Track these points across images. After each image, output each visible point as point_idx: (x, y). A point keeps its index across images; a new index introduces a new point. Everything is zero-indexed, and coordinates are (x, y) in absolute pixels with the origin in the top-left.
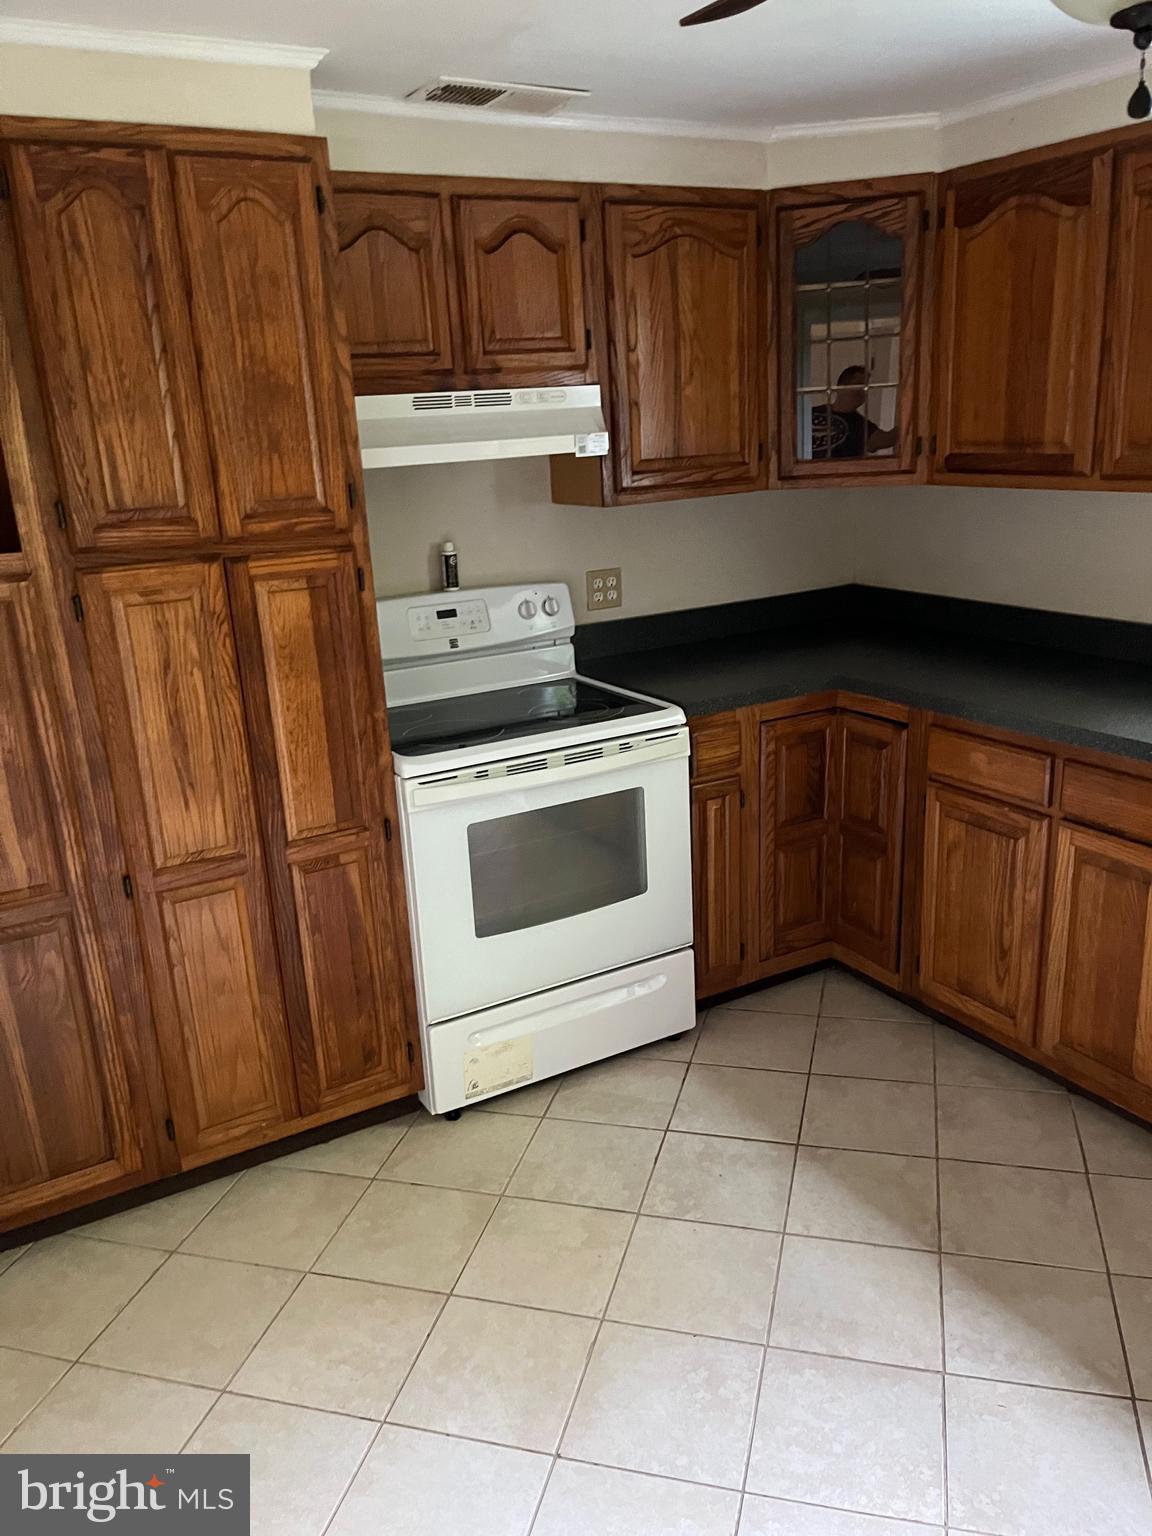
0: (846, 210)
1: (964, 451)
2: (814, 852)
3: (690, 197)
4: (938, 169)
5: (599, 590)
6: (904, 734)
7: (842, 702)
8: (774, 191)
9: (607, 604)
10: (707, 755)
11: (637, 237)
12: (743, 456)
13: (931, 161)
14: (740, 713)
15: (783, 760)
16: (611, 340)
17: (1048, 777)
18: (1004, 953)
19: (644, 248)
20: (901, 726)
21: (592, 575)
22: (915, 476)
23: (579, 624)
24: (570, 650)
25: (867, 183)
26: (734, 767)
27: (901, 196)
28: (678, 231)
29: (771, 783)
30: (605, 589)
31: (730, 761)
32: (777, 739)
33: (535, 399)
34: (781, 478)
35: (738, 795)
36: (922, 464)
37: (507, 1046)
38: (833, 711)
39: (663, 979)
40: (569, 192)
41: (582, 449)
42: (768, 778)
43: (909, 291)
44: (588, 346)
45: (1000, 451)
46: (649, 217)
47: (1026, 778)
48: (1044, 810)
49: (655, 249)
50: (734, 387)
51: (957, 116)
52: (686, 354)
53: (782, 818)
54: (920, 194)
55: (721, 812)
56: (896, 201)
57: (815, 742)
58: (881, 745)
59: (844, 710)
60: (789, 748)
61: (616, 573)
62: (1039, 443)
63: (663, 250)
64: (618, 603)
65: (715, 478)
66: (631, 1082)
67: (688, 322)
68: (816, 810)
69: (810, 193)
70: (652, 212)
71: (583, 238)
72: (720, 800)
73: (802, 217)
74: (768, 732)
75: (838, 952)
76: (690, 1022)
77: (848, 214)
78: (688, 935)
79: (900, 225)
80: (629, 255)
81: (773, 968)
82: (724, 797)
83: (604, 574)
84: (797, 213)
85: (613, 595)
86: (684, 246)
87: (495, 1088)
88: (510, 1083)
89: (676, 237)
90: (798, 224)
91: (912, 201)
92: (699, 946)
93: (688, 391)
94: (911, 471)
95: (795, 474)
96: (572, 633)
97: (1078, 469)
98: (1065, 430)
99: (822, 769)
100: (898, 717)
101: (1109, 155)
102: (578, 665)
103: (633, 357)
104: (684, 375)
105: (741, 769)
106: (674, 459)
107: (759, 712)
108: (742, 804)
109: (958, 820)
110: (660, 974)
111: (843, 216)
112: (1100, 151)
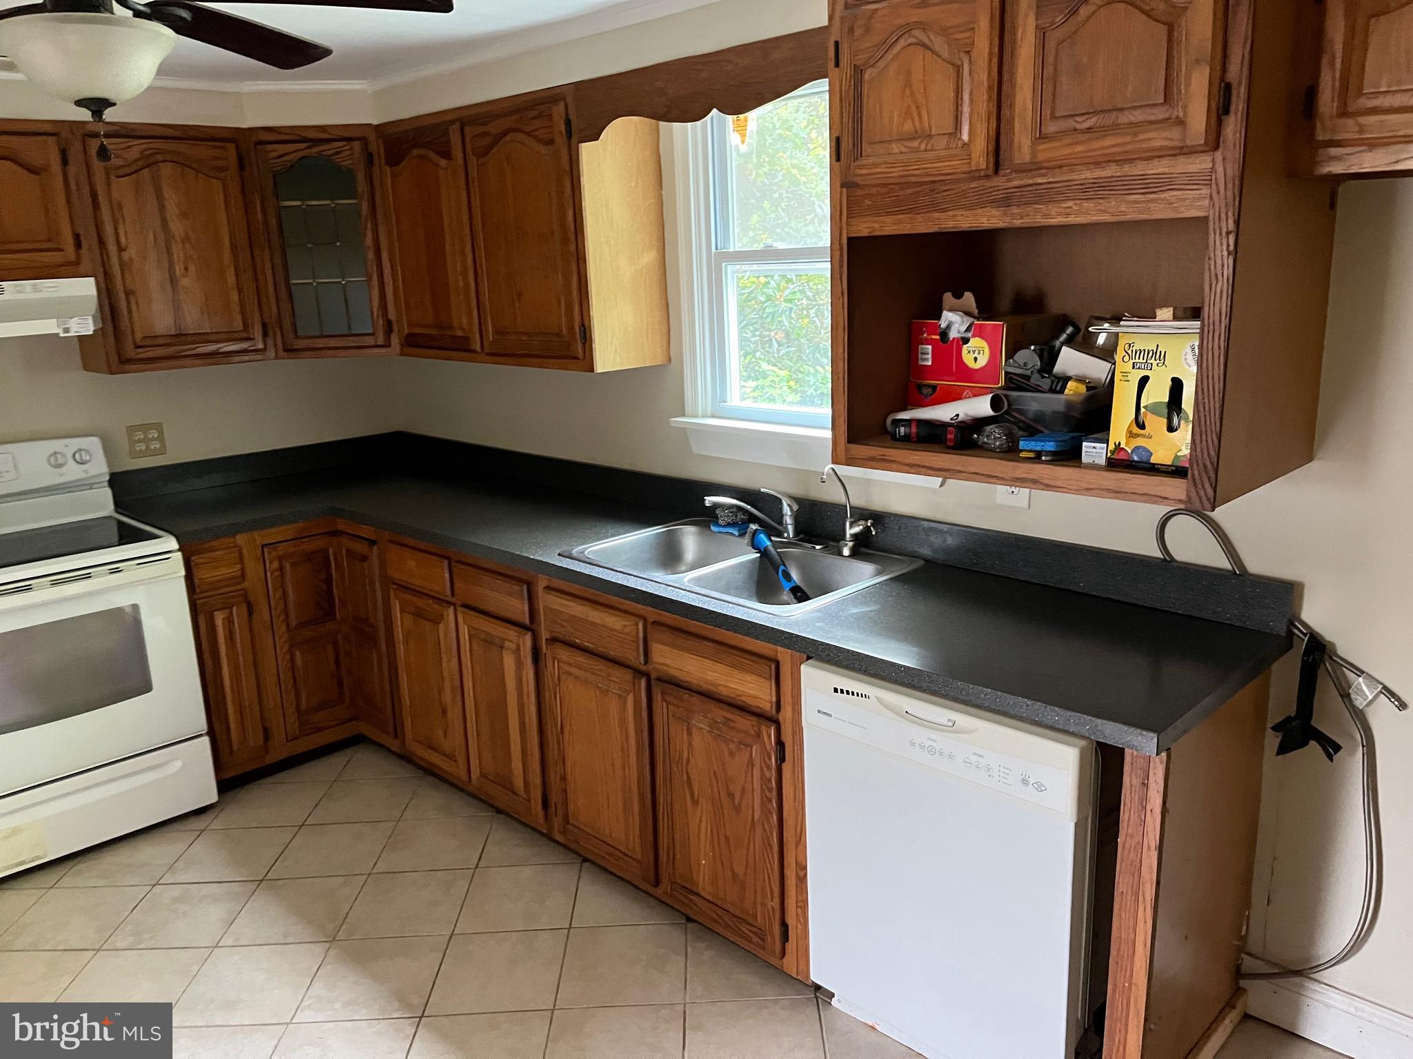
0: (307, 148)
1: (417, 330)
2: (330, 648)
3: (171, 132)
4: (375, 122)
5: (140, 441)
6: (375, 548)
7: (341, 527)
8: (251, 129)
9: (149, 453)
10: (205, 575)
11: (118, 162)
12: (248, 332)
13: (372, 116)
14: (241, 539)
15: (288, 576)
16: (102, 242)
17: (447, 575)
18: (444, 712)
19: (128, 170)
20: (372, 543)
21: (131, 430)
22: (389, 350)
23: (115, 471)
24: (108, 493)
25: (322, 128)
26: (240, 583)
27: (349, 140)
28: (159, 157)
29: (279, 594)
30: (146, 440)
31: (234, 578)
32: (280, 559)
33: (28, 289)
34: (285, 350)
35: (244, 608)
36: (395, 340)
38: (335, 533)
39: (178, 764)
40: (47, 128)
41: (67, 330)
42: (275, 590)
44: (78, 247)
45: (433, 332)
46: (130, 147)
47: (438, 577)
48: (450, 599)
49: (138, 171)
50: (231, 279)
51: (380, 84)
52: (179, 252)
53: (294, 623)
54: (364, 140)
55: (229, 621)
56: (344, 143)
57: (319, 561)
58: (364, 558)
59: (339, 534)
60: (293, 565)
61: (158, 427)
62: (451, 328)
63: (145, 172)
64: (162, 451)
65: (221, 351)
66: (146, 851)
67: (177, 227)
68: (329, 613)
69: (280, 133)
70: (129, 144)
71: (65, 164)
72: (227, 611)
73: (274, 151)
74: (270, 553)
75: (364, 728)
76: (213, 797)
77: (309, 151)
78: (201, 724)
79: (349, 162)
80: (113, 177)
81: (301, 746)
82: (231, 608)
83: (145, 428)
84: (269, 147)
85: (156, 445)
86: (166, 170)
89: (157, 162)
90: (271, 155)
91: (357, 145)
92: (216, 731)
93: (185, 282)
94: (387, 345)
95: (295, 347)
96: (107, 478)
97: (472, 348)
98: (463, 320)
99: (329, 581)
100: (372, 537)
101: (458, 124)
102: (118, 505)
103: (125, 255)
104: (178, 270)
105: (246, 584)
106: (177, 336)
107: (260, 537)
108: (250, 613)
109: (409, 613)
110: (177, 759)
111: (306, 152)
112: (452, 122)
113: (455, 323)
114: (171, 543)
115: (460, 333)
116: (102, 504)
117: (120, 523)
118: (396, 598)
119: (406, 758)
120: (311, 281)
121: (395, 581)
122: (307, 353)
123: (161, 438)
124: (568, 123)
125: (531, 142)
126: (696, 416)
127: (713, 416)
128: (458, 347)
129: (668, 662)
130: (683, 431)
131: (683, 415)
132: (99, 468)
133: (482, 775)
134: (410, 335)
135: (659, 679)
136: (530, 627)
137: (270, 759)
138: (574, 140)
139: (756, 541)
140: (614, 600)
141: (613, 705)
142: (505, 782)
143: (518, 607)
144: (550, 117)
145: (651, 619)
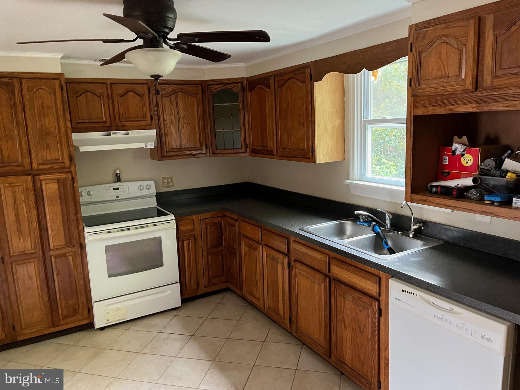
0: (224, 86)
1: (256, 148)
2: (220, 256)
3: (181, 82)
4: (246, 77)
5: (166, 182)
6: (237, 222)
7: (226, 214)
8: (207, 81)
9: (168, 187)
10: (182, 228)
11: (165, 92)
12: (201, 148)
14: (194, 217)
15: (208, 230)
16: (159, 118)
17: (260, 233)
18: (257, 283)
19: (168, 95)
20: (236, 220)
21: (164, 179)
22: (247, 154)
24: (155, 199)
25: (229, 79)
27: (237, 83)
28: (178, 91)
29: (205, 236)
30: (168, 182)
31: (191, 230)
32: (206, 224)
33: (136, 133)
34: (213, 154)
35: (194, 239)
36: (248, 151)
37: (118, 309)
38: (224, 216)
39: (169, 292)
40: (145, 82)
41: (146, 146)
42: (204, 235)
43: (241, 106)
44: (152, 119)
45: (261, 148)
46: (168, 88)
47: (257, 234)
48: (261, 242)
49: (171, 95)
50: (197, 130)
51: (248, 64)
52: (181, 121)
53: (209, 246)
54: (242, 83)
55: (189, 244)
56: (235, 84)
57: (218, 226)
58: (233, 225)
59: (227, 216)
60: (210, 226)
61: (172, 178)
63: (173, 95)
64: (172, 186)
65: (192, 153)
66: (158, 321)
67: (182, 114)
68: (221, 244)
69: (215, 81)
70: (169, 87)
71: (149, 93)
73: (213, 87)
74: (203, 222)
75: (230, 286)
76: (179, 304)
77: (224, 87)
78: (178, 279)
79: (237, 90)
80: (163, 97)
81: (209, 290)
82: (189, 240)
83: (168, 178)
85: (171, 184)
86: (180, 94)
87: (115, 321)
88: (120, 320)
90: (212, 89)
91: (239, 85)
92: (182, 282)
93: (183, 131)
94: (246, 152)
95: (216, 153)
96: (155, 194)
97: (274, 154)
98: (271, 144)
99: (221, 233)
100: (236, 218)
101: (273, 77)
102: (158, 203)
103: (165, 122)
104: (181, 127)
105: (194, 232)
106: (179, 148)
107: (200, 216)
108: (195, 242)
109: (247, 246)
110: (169, 290)
111: (224, 88)
112: (271, 76)
113: (268, 146)
114: (172, 217)
115: (269, 149)
116: (153, 203)
117: (158, 209)
118: (243, 240)
119: (243, 298)
120: (222, 130)
121: (243, 234)
122: (219, 155)
123: (172, 182)
124: (311, 75)
125: (298, 83)
126: (354, 180)
127: (360, 180)
128: (269, 153)
129: (337, 273)
130: (348, 185)
131: (348, 179)
132: (153, 191)
133: (269, 307)
134: (253, 149)
135: (334, 279)
136: (287, 255)
137: (198, 294)
138: (313, 81)
139: (374, 229)
140: (318, 248)
141: (316, 287)
142: (276, 311)
143: (284, 248)
144: (305, 73)
145: (331, 256)
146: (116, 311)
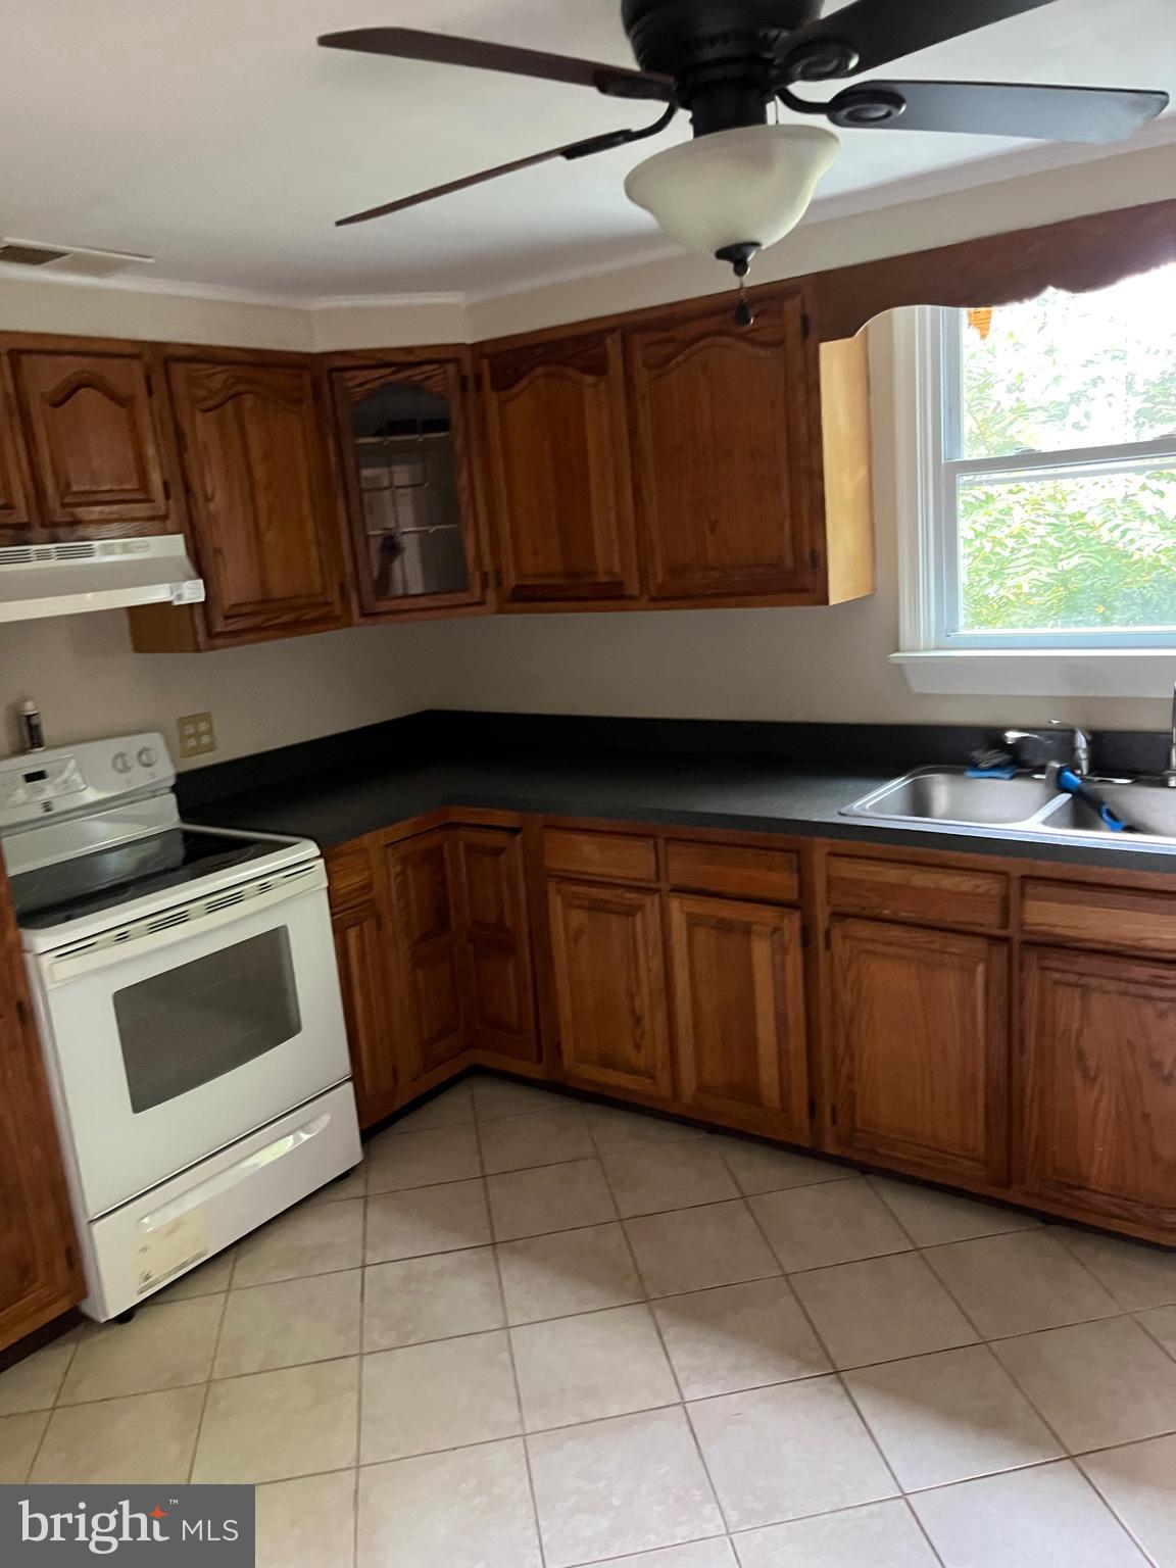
0: (394, 373)
1: (529, 582)
2: (447, 963)
3: (247, 358)
4: (469, 341)
5: (190, 736)
6: (519, 838)
7: (455, 817)
8: (325, 354)
9: (199, 750)
10: (343, 885)
11: (203, 393)
12: (325, 596)
13: (461, 332)
14: (367, 839)
15: (411, 878)
16: (188, 490)
17: (652, 857)
18: (638, 1021)
19: (211, 403)
20: (514, 831)
21: (183, 722)
22: (486, 607)
23: (178, 772)
24: (172, 799)
25: (409, 350)
26: (367, 893)
27: (441, 362)
28: (241, 387)
29: (402, 903)
30: (197, 735)
31: (363, 886)
32: (402, 861)
33: (118, 550)
35: (373, 922)
36: (491, 596)
37: (178, 1224)
38: (451, 826)
39: (325, 1119)
40: (129, 350)
41: (179, 597)
42: (399, 898)
43: (459, 443)
44: (167, 497)
45: (560, 581)
46: (211, 375)
47: (636, 860)
48: (653, 885)
49: (221, 404)
50: (310, 532)
51: (477, 297)
52: (262, 501)
53: (415, 936)
54: (457, 360)
55: (361, 937)
56: (436, 366)
58: (497, 852)
59: (457, 825)
60: (413, 868)
61: (206, 717)
62: (593, 573)
63: (229, 406)
64: (211, 748)
66: (313, 1230)
67: (260, 472)
68: (444, 923)
69: (359, 357)
70: (212, 371)
71: (150, 393)
72: (357, 928)
73: (354, 378)
74: (393, 855)
75: (480, 1057)
76: (358, 1155)
77: (394, 376)
78: (344, 1066)
79: (443, 387)
80: (197, 410)
81: (425, 1084)
82: (361, 923)
83: (195, 719)
84: (347, 375)
85: (205, 740)
86: (249, 401)
87: (169, 1274)
88: (185, 1264)
89: (240, 393)
90: (351, 384)
91: (451, 368)
92: (356, 1078)
93: (268, 537)
94: (481, 603)
95: (376, 611)
96: (172, 782)
97: (628, 593)
98: (609, 558)
99: (443, 883)
100: (514, 824)
101: (617, 335)
103: (212, 507)
104: (263, 523)
105: (372, 895)
106: (262, 602)
107: (383, 836)
108: (379, 927)
109: (581, 907)
110: (323, 1113)
111: (392, 378)
112: (613, 330)
113: (600, 568)
114: (310, 849)
115: (604, 579)
116: (165, 814)
117: (187, 835)
118: (558, 892)
119: (558, 1087)
122: (387, 617)
123: (210, 732)
124: (805, 319)
125: (743, 346)
126: (918, 650)
127: (937, 649)
128: (610, 595)
129: (1054, 920)
130: (899, 667)
131: (897, 651)
132: (165, 771)
133: (702, 1088)
134: (517, 588)
135: (1028, 944)
136: (800, 904)
137: (398, 1105)
138: (812, 337)
139: (1063, 781)
140: (951, 856)
141: (950, 982)
142: (747, 1091)
143: (783, 882)
144: (780, 313)
145: (1016, 874)
146: (169, 1234)
